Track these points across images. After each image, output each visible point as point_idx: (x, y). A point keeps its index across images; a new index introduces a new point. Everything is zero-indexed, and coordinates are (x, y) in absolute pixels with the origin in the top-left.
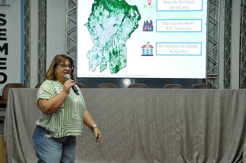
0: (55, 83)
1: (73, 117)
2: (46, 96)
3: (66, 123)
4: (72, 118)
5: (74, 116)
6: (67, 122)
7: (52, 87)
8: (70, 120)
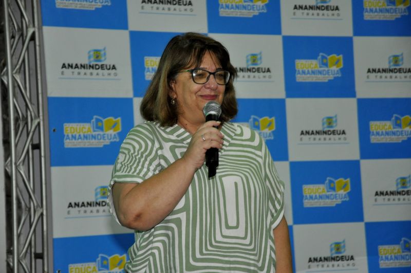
0: (164, 131)
1: (219, 238)
2: (130, 173)
3: (196, 260)
4: (216, 242)
5: (224, 237)
6: (198, 256)
7: (150, 144)
8: (207, 249)
